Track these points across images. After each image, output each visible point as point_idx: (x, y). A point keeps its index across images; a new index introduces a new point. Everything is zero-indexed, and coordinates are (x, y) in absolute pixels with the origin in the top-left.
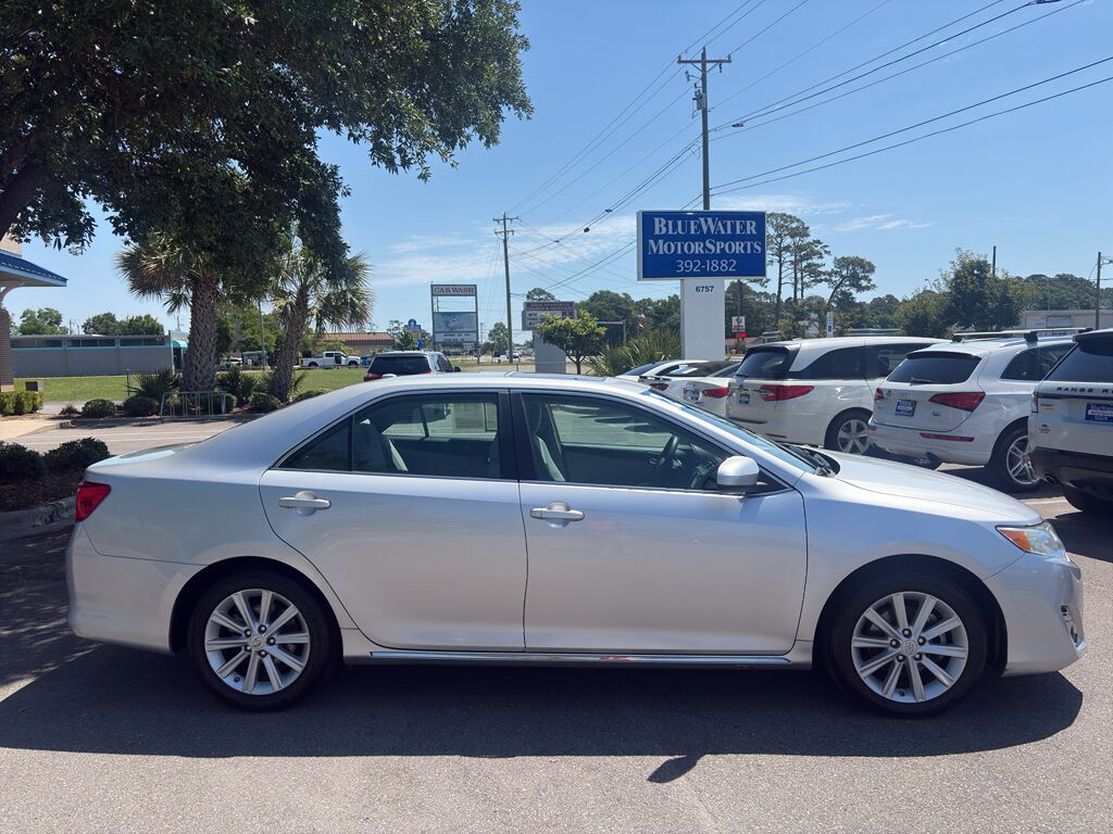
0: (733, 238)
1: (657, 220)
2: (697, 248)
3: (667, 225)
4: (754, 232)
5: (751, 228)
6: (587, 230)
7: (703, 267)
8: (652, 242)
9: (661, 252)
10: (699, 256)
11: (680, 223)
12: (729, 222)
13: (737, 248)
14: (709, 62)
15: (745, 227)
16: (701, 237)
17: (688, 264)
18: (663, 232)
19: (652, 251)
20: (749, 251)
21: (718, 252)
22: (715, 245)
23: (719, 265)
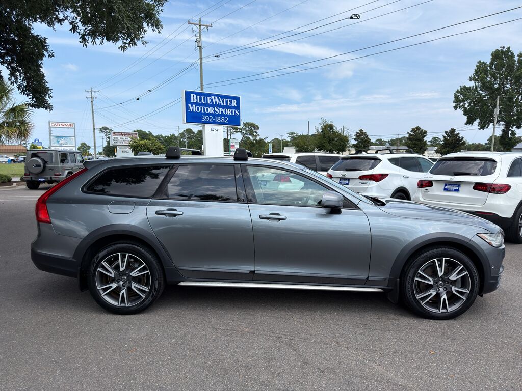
0: (227, 107)
1: (192, 95)
2: (211, 110)
3: (197, 98)
4: (236, 106)
5: (234, 104)
6: (138, 99)
7: (214, 120)
8: (190, 105)
9: (194, 111)
10: (212, 114)
11: (203, 97)
12: (225, 100)
13: (229, 112)
14: (202, 25)
15: (232, 102)
16: (213, 106)
17: (207, 117)
18: (195, 101)
19: (190, 110)
20: (233, 114)
21: (220, 113)
22: (219, 110)
23: (221, 119)
